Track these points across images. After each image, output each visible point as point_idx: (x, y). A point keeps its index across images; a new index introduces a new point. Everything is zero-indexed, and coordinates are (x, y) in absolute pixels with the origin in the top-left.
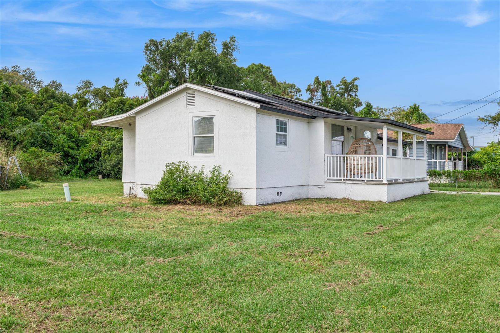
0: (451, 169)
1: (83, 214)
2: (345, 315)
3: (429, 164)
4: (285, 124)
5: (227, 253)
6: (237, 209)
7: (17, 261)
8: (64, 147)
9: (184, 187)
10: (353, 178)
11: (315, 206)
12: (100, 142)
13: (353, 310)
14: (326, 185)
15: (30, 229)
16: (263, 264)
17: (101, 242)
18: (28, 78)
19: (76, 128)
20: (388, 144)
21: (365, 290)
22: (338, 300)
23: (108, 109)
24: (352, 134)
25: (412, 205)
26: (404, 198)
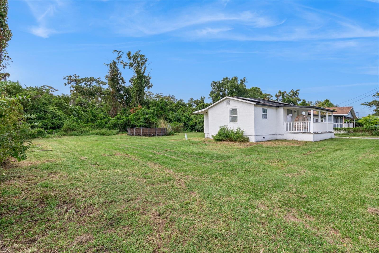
0: (346, 127)
1: (192, 144)
2: (294, 187)
3: (334, 125)
4: (266, 110)
5: (243, 160)
6: (247, 143)
7: (171, 159)
8: (185, 121)
9: (226, 135)
10: (297, 131)
11: (279, 143)
12: (196, 120)
13: (298, 185)
14: (284, 134)
15: (175, 149)
16: (258, 165)
17: (198, 154)
18: (173, 99)
19: (188, 114)
20: (313, 117)
21: (303, 178)
22: (291, 181)
23: (199, 108)
24: (296, 113)
25: (326, 143)
26: (322, 140)
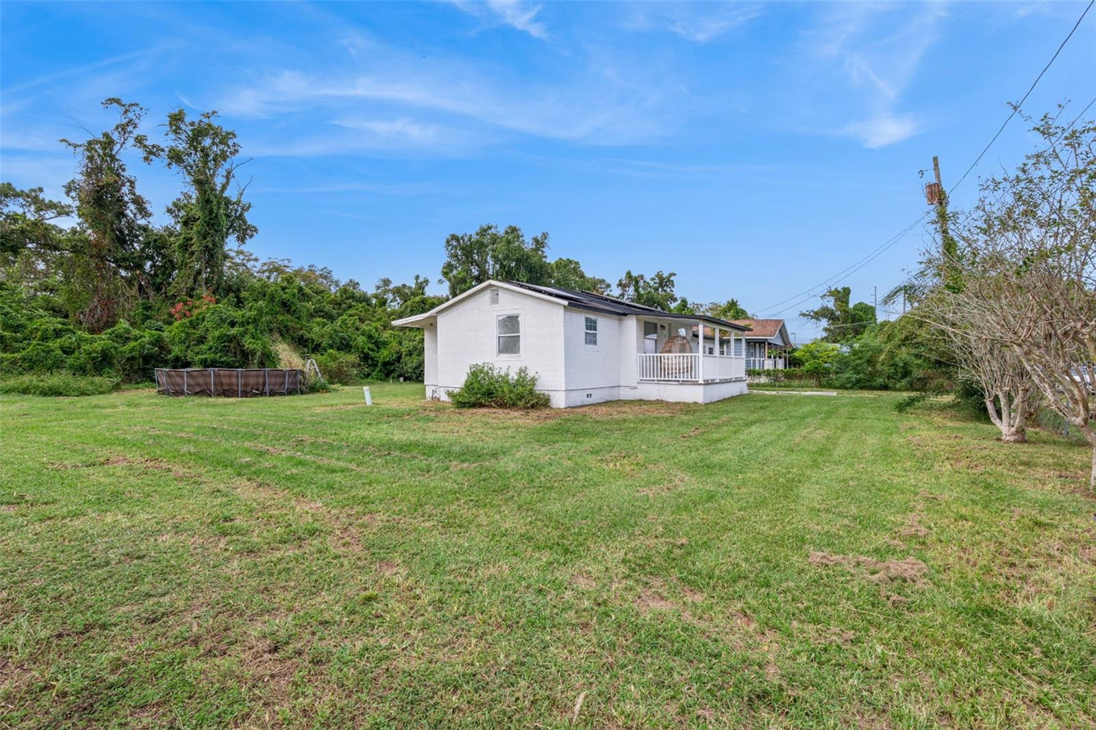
0: (771, 368)
1: (385, 418)
2: (659, 521)
3: (748, 363)
4: (595, 322)
5: (535, 457)
6: (544, 413)
7: (319, 467)
8: (364, 348)
9: (489, 389)
10: (666, 379)
11: (626, 409)
12: (400, 344)
13: (667, 517)
14: (639, 386)
15: (331, 434)
16: (573, 470)
17: (405, 447)
18: (326, 278)
19: (376, 329)
20: (704, 342)
21: (680, 495)
22: (651, 506)
23: (409, 309)
24: (666, 332)
25: (730, 407)
26: (721, 398)
